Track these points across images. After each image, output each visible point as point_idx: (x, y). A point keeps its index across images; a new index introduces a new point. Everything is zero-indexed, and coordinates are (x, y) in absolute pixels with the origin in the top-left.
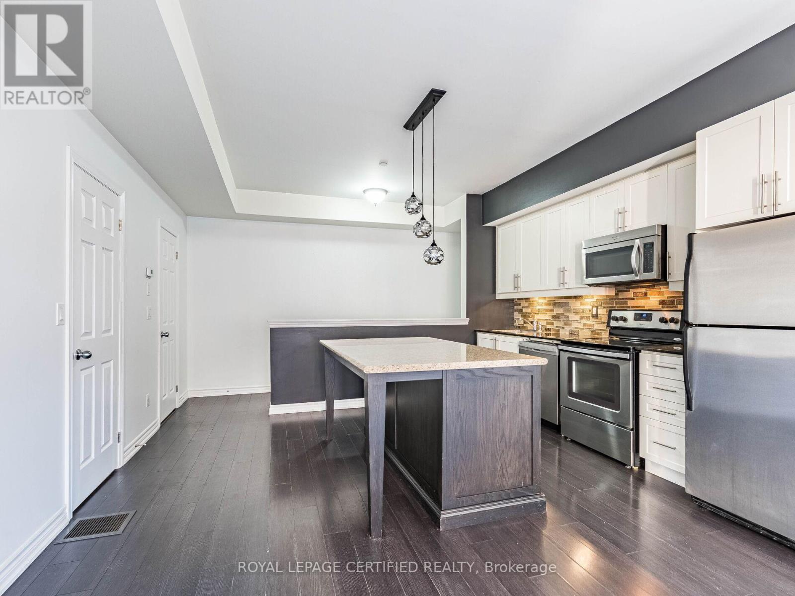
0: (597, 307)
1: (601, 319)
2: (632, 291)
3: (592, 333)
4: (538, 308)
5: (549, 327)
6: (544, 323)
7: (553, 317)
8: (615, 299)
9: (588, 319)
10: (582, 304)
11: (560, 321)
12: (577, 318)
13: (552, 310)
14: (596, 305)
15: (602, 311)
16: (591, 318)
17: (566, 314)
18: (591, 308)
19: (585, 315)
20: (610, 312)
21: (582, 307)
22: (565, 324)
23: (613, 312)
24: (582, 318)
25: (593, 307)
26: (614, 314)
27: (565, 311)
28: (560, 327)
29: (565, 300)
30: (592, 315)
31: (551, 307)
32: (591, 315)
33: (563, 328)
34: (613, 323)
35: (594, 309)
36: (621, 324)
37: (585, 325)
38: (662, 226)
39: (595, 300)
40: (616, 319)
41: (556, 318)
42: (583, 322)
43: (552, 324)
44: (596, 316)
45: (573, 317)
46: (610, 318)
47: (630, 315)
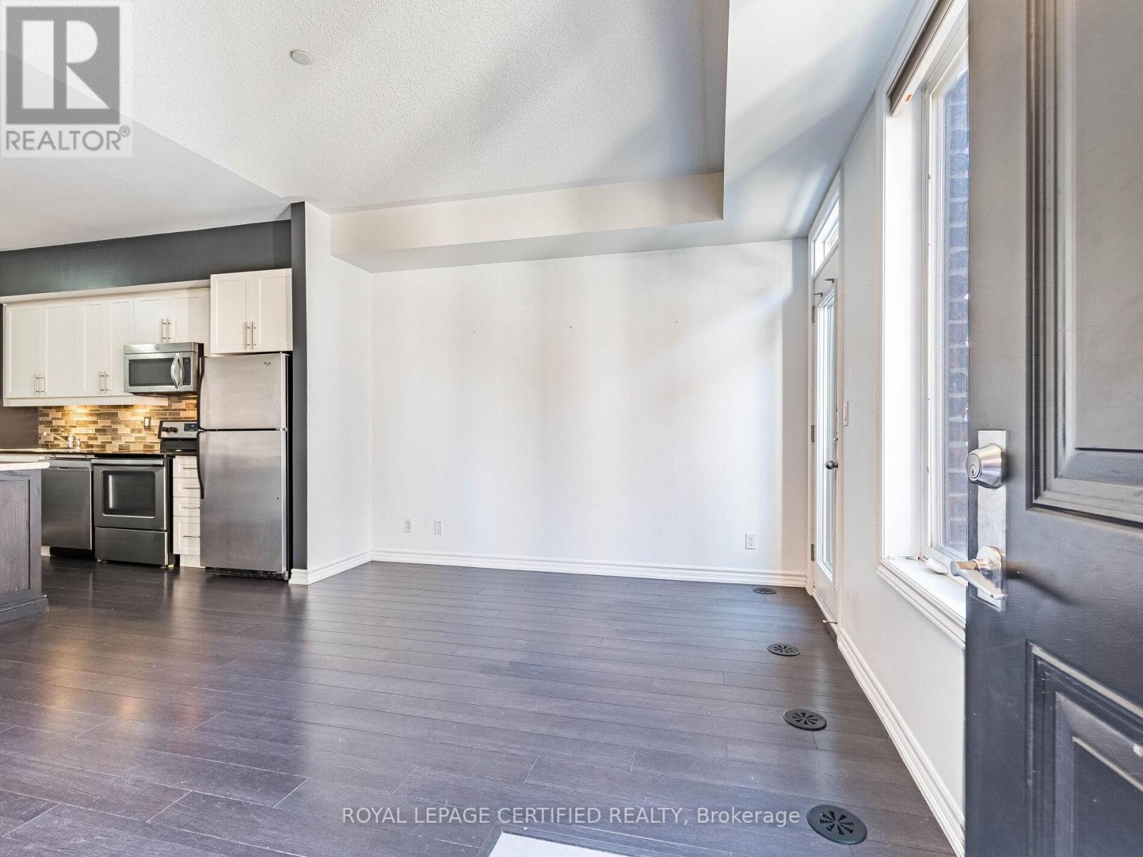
0: (150, 418)
1: (154, 431)
2: (184, 402)
3: (145, 446)
4: (75, 419)
5: (91, 442)
6: (85, 439)
7: (97, 430)
8: (168, 410)
9: (140, 431)
10: (133, 415)
11: (107, 435)
12: (128, 431)
13: (95, 422)
14: (148, 415)
15: (155, 423)
16: (143, 430)
17: (114, 427)
18: (143, 419)
19: (137, 427)
20: (161, 423)
21: (133, 418)
22: (113, 439)
23: (164, 423)
24: (133, 431)
25: (145, 418)
26: (165, 425)
27: (113, 423)
28: (107, 442)
29: (113, 411)
30: (145, 427)
31: (94, 419)
32: (143, 427)
33: (111, 443)
34: (164, 435)
35: (147, 420)
36: (172, 435)
37: (136, 438)
38: (199, 344)
39: (147, 410)
40: (167, 430)
41: (102, 431)
42: (135, 435)
43: (96, 439)
44: (148, 428)
45: (122, 430)
46: (161, 429)
47: (180, 426)
